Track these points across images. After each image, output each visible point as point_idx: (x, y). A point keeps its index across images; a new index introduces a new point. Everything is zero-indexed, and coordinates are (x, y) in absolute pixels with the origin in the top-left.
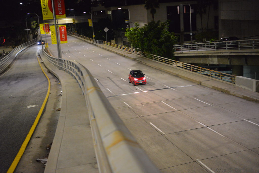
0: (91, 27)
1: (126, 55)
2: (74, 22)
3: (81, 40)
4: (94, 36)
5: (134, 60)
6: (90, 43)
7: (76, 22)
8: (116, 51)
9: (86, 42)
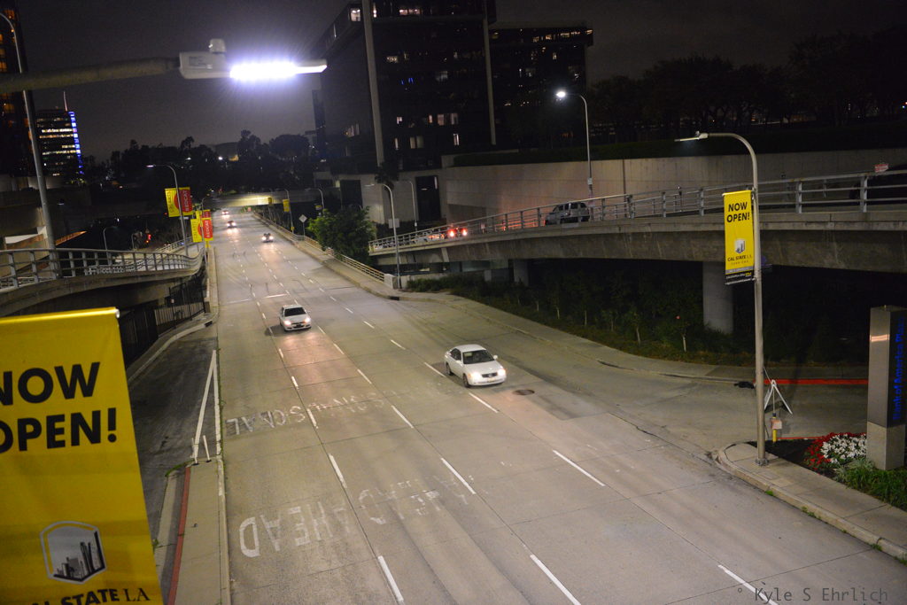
0: (287, 213)
1: (318, 257)
2: (270, 203)
3: (279, 234)
4: (292, 228)
5: (323, 263)
6: (288, 240)
7: (275, 202)
8: (309, 251)
9: (284, 237)
